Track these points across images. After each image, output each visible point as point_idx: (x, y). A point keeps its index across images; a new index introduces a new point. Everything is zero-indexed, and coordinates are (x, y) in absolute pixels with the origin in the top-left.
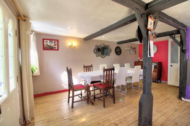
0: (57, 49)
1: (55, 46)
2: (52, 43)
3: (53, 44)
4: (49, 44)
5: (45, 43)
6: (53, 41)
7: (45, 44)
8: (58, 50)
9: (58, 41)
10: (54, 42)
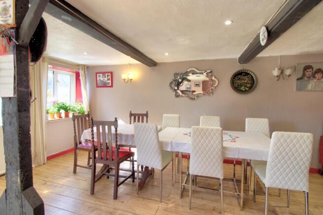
0: (110, 85)
1: (108, 81)
2: (105, 77)
3: (106, 79)
4: (102, 79)
5: (98, 78)
6: (106, 74)
7: (98, 80)
8: (112, 86)
9: (112, 73)
10: (108, 76)
